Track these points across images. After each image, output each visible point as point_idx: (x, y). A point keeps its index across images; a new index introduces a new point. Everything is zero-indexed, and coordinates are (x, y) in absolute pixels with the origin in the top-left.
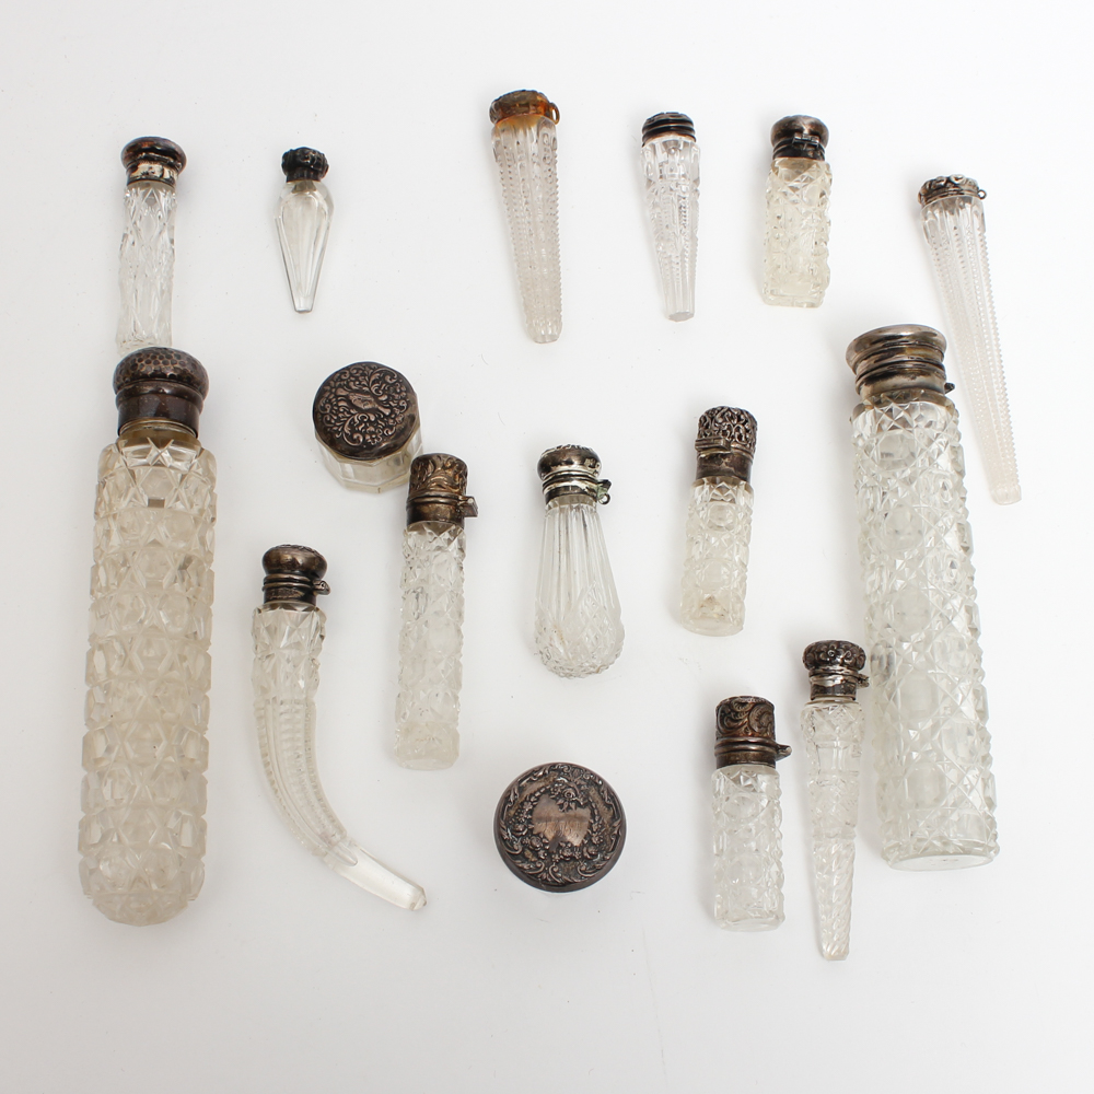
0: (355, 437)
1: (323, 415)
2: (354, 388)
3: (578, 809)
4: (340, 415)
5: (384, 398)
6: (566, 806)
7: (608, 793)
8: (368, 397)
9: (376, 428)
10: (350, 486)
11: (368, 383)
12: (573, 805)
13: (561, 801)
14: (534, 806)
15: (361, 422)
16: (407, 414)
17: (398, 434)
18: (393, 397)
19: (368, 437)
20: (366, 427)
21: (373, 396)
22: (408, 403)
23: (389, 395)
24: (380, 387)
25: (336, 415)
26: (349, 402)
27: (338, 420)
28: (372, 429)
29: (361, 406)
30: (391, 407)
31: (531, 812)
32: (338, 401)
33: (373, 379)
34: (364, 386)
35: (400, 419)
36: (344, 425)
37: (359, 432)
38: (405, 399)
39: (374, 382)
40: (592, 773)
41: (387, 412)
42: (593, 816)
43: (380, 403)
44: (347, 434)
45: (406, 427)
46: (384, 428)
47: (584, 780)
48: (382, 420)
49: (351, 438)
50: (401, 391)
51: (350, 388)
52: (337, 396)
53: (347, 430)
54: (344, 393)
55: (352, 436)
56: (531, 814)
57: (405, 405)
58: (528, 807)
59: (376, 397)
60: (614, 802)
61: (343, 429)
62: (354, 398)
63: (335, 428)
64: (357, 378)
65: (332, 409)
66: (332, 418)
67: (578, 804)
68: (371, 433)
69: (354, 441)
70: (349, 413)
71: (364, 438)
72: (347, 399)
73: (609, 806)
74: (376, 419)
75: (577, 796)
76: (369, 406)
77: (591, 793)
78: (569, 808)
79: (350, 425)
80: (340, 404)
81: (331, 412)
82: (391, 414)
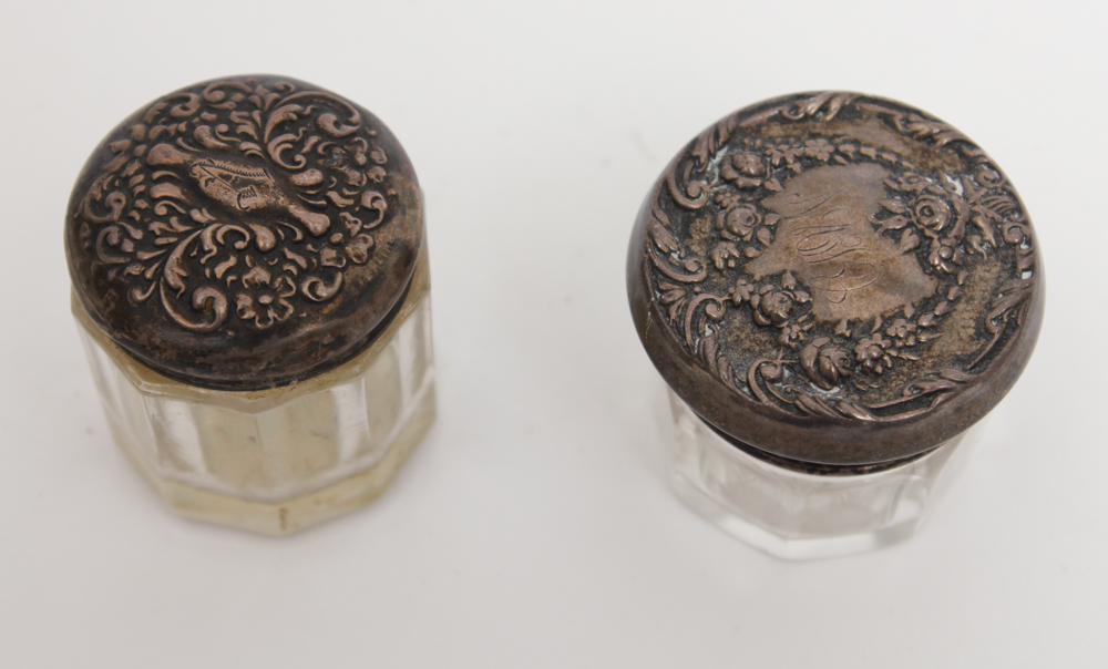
0: (200, 297)
1: (96, 228)
2: (211, 142)
3: (912, 259)
4: (156, 226)
5: (312, 177)
6: (893, 224)
7: (1017, 306)
8: (257, 173)
9: (275, 272)
10: (188, 505)
11: (260, 130)
12: (909, 240)
13: (895, 204)
14: (832, 162)
15: (225, 251)
16: (385, 236)
17: (351, 301)
18: (343, 177)
19: (244, 301)
20: (240, 268)
21: (273, 168)
22: (392, 200)
23: (328, 172)
24: (298, 145)
25: (142, 226)
26: (191, 185)
27: (148, 241)
28: (261, 275)
29: (229, 197)
30: (330, 209)
31: (810, 163)
32: (150, 182)
33: (277, 117)
34: (247, 137)
35: (363, 248)
36: (163, 259)
37: (213, 281)
38: (381, 187)
39: (280, 128)
40: (1030, 241)
41: (318, 222)
42: (926, 305)
43: (301, 194)
44: (172, 290)
45: (379, 277)
46: (303, 274)
47: (998, 234)
48: (298, 247)
49: (184, 301)
50: (371, 163)
51: (198, 143)
52: (148, 168)
53: (174, 274)
54: (177, 157)
55: (188, 297)
56: (806, 168)
57: (382, 205)
58: (819, 148)
59: (282, 174)
60: (1004, 337)
61: (160, 273)
62: (208, 174)
63: (135, 270)
64: (223, 116)
65: (130, 206)
66: (125, 234)
67: (922, 252)
68: (258, 289)
69: (196, 313)
70: (186, 219)
71: (232, 305)
72: (182, 175)
73: (982, 331)
74: (279, 243)
75: (943, 233)
76: (256, 201)
77: (980, 271)
78: (895, 235)
79: (186, 260)
80: (162, 190)
81: (125, 216)
82: (328, 232)
